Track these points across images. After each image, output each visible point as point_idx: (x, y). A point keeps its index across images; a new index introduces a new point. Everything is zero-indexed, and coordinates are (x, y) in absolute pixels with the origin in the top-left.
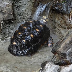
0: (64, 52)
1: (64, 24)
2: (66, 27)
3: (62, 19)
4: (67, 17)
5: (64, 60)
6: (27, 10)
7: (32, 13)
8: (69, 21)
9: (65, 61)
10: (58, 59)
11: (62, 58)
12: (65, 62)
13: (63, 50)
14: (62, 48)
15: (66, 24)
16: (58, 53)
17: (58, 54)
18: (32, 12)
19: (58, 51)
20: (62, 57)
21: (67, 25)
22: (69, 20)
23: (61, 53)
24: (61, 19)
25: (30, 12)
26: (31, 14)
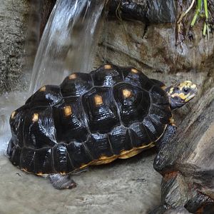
0: (208, 169)
1: (155, 56)
2: (167, 68)
3: (145, 41)
4: (164, 33)
5: (204, 190)
6: (8, 14)
7: (23, 21)
8: (176, 45)
9: (205, 195)
10: (185, 191)
11: (195, 186)
12: (207, 197)
13: (206, 159)
14: (200, 154)
15: (164, 56)
16: (181, 172)
17: (183, 175)
18: (22, 18)
19: (184, 166)
20: (194, 183)
21: (168, 61)
22: (173, 42)
23: (198, 170)
24: (140, 41)
25: (18, 20)
26: (21, 27)
